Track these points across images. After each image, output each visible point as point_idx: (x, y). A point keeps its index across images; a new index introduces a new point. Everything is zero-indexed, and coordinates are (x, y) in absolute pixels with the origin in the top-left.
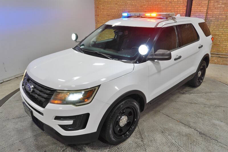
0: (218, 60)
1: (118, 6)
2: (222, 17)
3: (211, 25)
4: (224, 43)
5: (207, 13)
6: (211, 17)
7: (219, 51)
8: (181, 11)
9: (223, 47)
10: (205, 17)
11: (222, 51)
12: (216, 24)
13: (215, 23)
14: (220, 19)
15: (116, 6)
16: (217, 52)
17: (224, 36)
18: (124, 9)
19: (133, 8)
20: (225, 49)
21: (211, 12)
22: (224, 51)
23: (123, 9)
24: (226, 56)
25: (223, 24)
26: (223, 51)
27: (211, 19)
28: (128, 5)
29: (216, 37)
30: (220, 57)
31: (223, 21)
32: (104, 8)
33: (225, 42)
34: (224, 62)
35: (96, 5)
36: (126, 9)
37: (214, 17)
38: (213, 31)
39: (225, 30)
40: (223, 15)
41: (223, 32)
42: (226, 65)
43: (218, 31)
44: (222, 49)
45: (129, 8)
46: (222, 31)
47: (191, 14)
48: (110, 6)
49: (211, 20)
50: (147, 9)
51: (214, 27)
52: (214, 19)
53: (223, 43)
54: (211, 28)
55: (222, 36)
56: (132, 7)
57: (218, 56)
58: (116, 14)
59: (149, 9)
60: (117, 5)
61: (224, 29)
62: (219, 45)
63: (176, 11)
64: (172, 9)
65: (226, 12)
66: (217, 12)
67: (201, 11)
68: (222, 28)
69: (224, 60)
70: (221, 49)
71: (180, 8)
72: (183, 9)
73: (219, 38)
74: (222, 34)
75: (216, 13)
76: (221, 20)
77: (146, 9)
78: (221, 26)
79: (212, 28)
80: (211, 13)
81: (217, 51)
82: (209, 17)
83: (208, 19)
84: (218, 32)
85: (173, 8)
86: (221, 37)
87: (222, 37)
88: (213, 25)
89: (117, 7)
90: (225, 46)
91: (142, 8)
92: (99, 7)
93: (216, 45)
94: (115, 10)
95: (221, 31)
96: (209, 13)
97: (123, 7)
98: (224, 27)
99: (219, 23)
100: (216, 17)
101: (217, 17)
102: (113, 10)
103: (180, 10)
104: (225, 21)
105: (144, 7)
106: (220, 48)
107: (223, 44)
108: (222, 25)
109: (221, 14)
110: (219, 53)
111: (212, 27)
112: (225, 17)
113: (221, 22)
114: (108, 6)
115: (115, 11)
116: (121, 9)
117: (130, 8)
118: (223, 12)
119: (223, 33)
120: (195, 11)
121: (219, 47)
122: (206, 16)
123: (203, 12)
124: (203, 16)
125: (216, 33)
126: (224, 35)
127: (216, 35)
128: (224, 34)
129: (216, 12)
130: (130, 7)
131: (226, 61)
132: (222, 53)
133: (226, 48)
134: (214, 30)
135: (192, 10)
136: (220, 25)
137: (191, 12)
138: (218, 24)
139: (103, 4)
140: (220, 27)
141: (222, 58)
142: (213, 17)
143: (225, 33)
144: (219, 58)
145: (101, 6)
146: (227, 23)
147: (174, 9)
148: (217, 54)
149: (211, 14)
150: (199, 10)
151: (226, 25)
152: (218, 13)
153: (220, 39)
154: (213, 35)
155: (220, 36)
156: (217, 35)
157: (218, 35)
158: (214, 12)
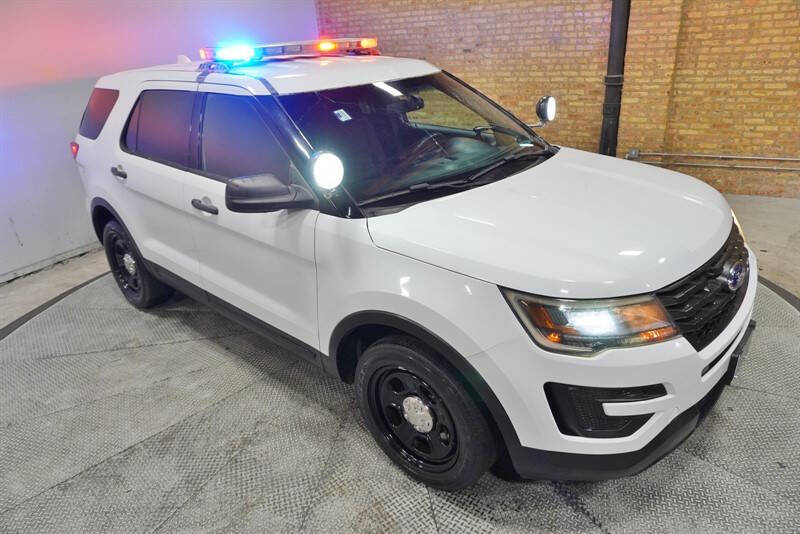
0: (730, 178)
1: (392, 12)
2: (738, 26)
3: (700, 58)
4: (746, 121)
5: (684, 17)
6: (698, 30)
7: (730, 147)
8: (597, 14)
9: (745, 134)
10: (677, 31)
11: (742, 148)
12: (716, 53)
13: (714, 50)
14: (728, 35)
15: (384, 13)
16: (724, 152)
17: (747, 93)
18: (411, 20)
19: (440, 14)
20: (751, 138)
21: (698, 11)
22: (749, 148)
23: (405, 22)
24: (756, 163)
25: (744, 53)
26: (745, 146)
27: (699, 36)
28: (421, 6)
29: (719, 99)
30: (732, 168)
31: (740, 41)
32: (347, 23)
33: (749, 114)
34: (750, 185)
35: (320, 13)
36: (416, 19)
37: (709, 28)
38: (708, 80)
39: (748, 72)
40: (740, 19)
41: (744, 79)
42: (757, 194)
43: (725, 79)
44: (741, 141)
45: (426, 15)
46: (739, 76)
47: (630, 25)
48: (363, 12)
49: (700, 40)
50: (483, 14)
51: (710, 66)
52: (711, 35)
53: (743, 119)
54: (702, 69)
55: (739, 93)
56: (436, 11)
57: (726, 164)
58: (388, 38)
59: (492, 14)
60: (387, 10)
61: (746, 68)
62: (728, 125)
63: (579, 17)
64: (566, 12)
65: (750, 11)
66: (719, 10)
67: (664, 10)
68: (739, 68)
69: (748, 179)
70: (737, 140)
71: (592, 7)
72: (603, 9)
73: (730, 103)
74: (740, 88)
75: (715, 14)
76: (732, 39)
77: (480, 17)
78: (734, 61)
79: (705, 69)
80: (699, 15)
81: (724, 147)
82: (690, 30)
83: (689, 36)
84: (723, 83)
85: (568, 8)
86: (737, 98)
87: (740, 100)
88: (706, 58)
89: (388, 15)
90: (752, 128)
91: (468, 15)
92: (333, 21)
93: (720, 126)
94: (383, 27)
95: (736, 79)
96: (691, 15)
97: (408, 14)
98: (744, 64)
99: (727, 50)
100: (717, 30)
101: (721, 27)
102: (376, 28)
103: (592, 11)
104: (747, 43)
105: (474, 11)
106: (732, 136)
107: (743, 124)
108: (737, 57)
109: (735, 19)
110: (729, 153)
111: (704, 65)
112: (745, 27)
113: (734, 46)
114: (361, 15)
115: (381, 31)
116: (402, 20)
117: (431, 18)
118: (741, 11)
119: (742, 83)
120: (643, 11)
121: (732, 133)
122: (681, 26)
123: (668, 13)
124: (669, 28)
125: (719, 86)
126: (745, 90)
127: (718, 92)
128: (744, 86)
129: (715, 10)
130: (430, 12)
131: (755, 180)
132: (741, 152)
133: (753, 135)
134: (710, 76)
135: (631, 11)
136: (733, 58)
137: (631, 18)
138: (723, 54)
139: (343, 9)
140: (733, 64)
141: (742, 172)
142: (705, 28)
143: (749, 82)
144: (732, 172)
145: (340, 15)
146: (754, 48)
147: (573, 12)
148: (723, 159)
149: (696, 19)
150: (655, 7)
151: (751, 57)
152: (723, 13)
153: (731, 107)
154: (709, 92)
155: (732, 93)
156: (722, 93)
157: (725, 93)
158: (708, 12)
